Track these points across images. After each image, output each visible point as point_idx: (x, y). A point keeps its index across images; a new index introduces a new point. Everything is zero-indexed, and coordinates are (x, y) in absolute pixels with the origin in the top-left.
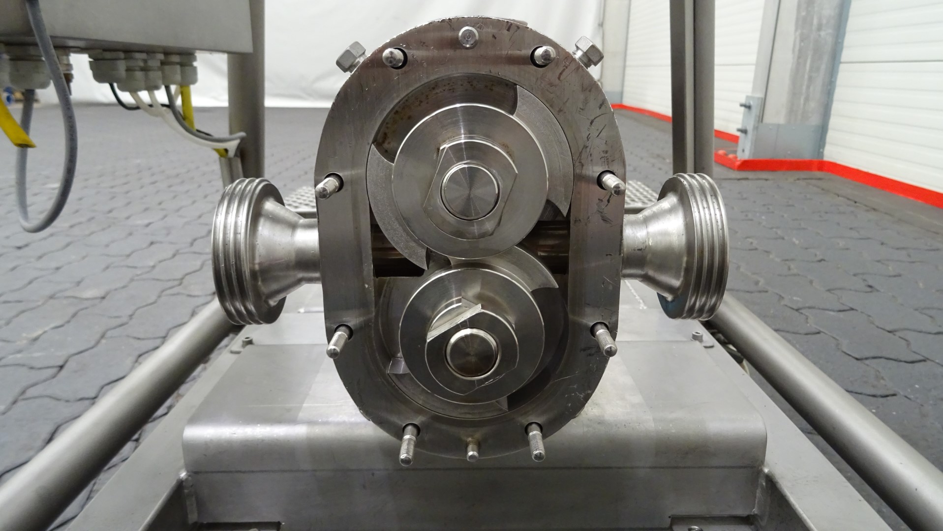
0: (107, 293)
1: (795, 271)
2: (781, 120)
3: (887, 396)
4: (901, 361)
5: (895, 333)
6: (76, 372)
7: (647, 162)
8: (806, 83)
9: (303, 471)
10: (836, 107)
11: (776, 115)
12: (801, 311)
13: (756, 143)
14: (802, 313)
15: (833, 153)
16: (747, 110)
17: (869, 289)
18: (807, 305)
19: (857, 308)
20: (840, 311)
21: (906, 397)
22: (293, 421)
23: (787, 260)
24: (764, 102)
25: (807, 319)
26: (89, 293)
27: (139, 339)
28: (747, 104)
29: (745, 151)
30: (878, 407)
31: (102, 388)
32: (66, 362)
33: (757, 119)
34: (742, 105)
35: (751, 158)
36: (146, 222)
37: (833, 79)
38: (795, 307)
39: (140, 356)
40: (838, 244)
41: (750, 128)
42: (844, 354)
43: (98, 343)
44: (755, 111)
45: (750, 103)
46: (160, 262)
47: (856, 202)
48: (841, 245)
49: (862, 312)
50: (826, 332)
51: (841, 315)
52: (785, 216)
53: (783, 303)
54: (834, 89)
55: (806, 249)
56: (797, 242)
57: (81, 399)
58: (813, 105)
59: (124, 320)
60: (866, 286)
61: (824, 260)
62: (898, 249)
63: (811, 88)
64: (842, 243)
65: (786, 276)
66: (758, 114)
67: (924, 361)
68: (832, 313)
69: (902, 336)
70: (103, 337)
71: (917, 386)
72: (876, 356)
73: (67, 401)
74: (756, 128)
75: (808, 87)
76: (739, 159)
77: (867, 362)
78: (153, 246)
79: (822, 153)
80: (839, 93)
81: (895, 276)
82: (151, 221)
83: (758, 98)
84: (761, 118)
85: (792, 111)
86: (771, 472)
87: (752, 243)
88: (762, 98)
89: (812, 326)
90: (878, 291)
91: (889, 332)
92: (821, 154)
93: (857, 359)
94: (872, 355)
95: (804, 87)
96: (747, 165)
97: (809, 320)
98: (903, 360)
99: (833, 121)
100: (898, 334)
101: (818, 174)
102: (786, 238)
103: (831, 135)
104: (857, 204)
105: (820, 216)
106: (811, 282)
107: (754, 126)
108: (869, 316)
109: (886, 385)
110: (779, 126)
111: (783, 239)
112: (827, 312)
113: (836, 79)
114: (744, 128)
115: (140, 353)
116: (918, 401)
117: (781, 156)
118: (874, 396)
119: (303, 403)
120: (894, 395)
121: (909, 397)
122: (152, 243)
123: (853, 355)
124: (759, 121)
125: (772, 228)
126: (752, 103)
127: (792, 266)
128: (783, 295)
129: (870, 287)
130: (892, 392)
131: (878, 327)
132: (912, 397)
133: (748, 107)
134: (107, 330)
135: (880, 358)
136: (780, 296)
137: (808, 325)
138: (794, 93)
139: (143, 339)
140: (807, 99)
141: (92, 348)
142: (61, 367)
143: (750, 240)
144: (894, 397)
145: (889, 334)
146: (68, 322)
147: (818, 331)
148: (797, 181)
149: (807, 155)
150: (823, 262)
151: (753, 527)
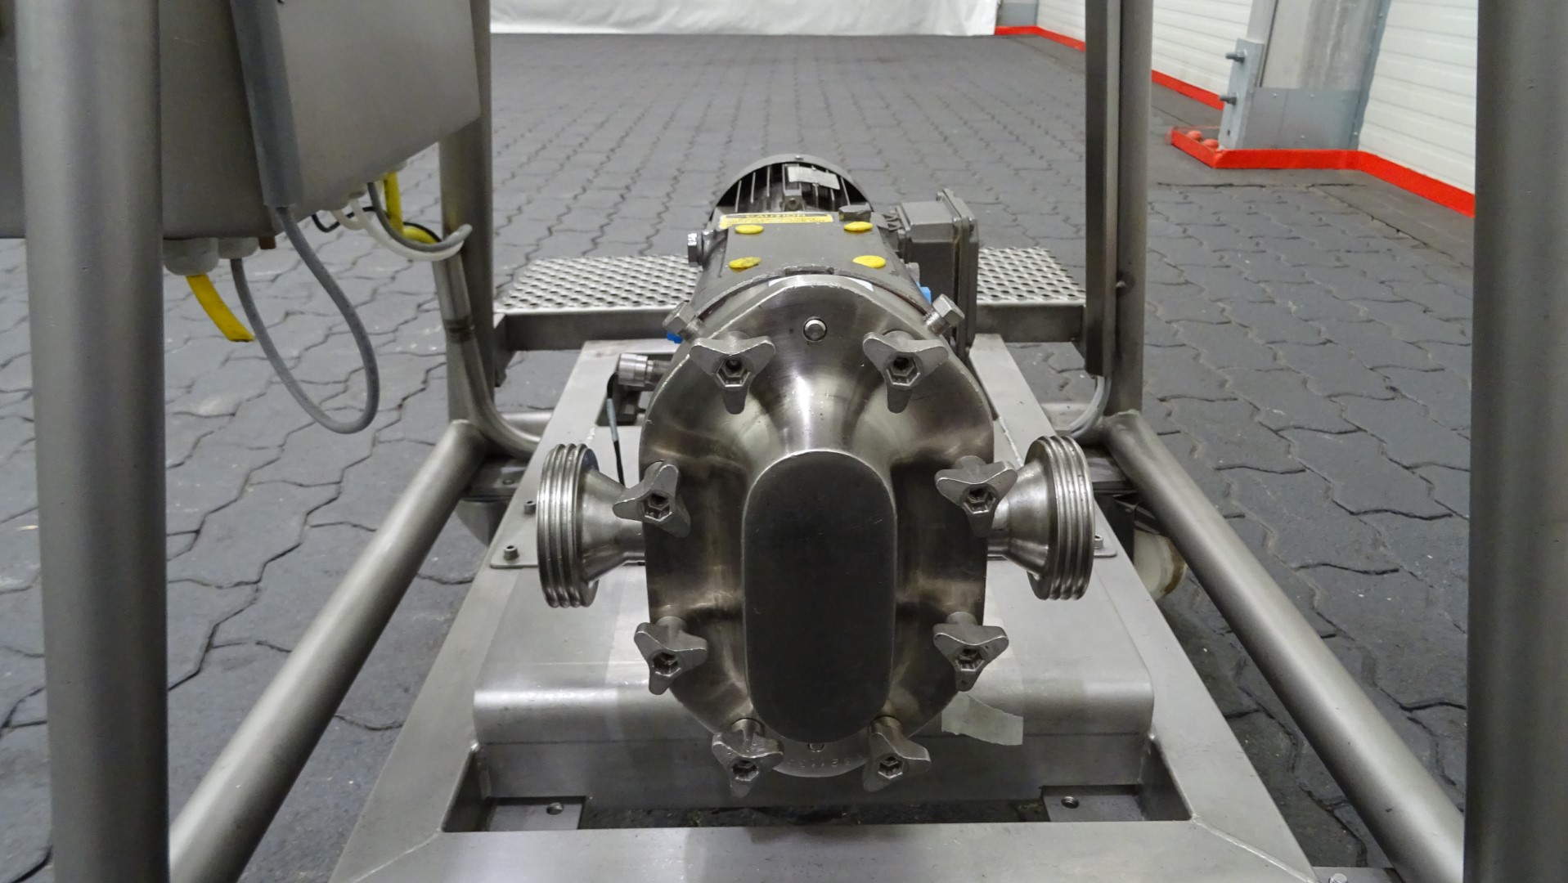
0: (238, 406)
1: (1282, 362)
2: (1292, 82)
3: (1384, 572)
4: (1415, 517)
5: (1414, 470)
6: (220, 540)
7: (1071, 150)
8: (1336, 19)
9: (614, 741)
10: (1383, 61)
11: (1284, 74)
12: (1281, 433)
13: (1251, 121)
14: (1282, 437)
15: (1372, 140)
16: (1237, 64)
17: (1390, 394)
18: (1292, 423)
19: (1366, 429)
20: (1340, 433)
21: (1412, 574)
22: (599, 684)
23: (1273, 343)
24: (1266, 50)
25: (1289, 446)
26: (208, 407)
27: (301, 485)
28: (1239, 55)
29: (1231, 135)
30: (1368, 590)
31: (265, 565)
32: (203, 523)
33: (1254, 81)
34: (1229, 57)
35: (1240, 148)
36: (271, 273)
37: (1381, 15)
38: (1274, 428)
39: (309, 513)
40: (1358, 310)
41: (1241, 95)
42: (1335, 505)
43: (242, 491)
44: (1251, 66)
45: (1243, 53)
46: (307, 349)
47: (1398, 231)
48: (1361, 313)
49: (1373, 435)
50: (1315, 469)
51: (1341, 439)
52: (1283, 257)
53: (1257, 419)
54: (1382, 32)
55: (1307, 321)
56: (1294, 308)
57: (239, 584)
58: (1346, 56)
59: (273, 453)
60: (1387, 388)
61: (1331, 341)
62: (1447, 320)
63: (1345, 28)
64: (1363, 311)
65: (1268, 371)
66: (1255, 72)
67: (1450, 515)
68: (1327, 436)
69: (1424, 476)
70: (247, 480)
71: (1430, 557)
72: (1380, 508)
73: (220, 587)
74: (1251, 96)
75: (1340, 27)
76: (1221, 148)
77: (1365, 518)
78: (290, 318)
79: (1357, 137)
80: (1389, 39)
81: (1434, 370)
82: (279, 272)
83: (1257, 45)
84: (1259, 79)
85: (1310, 68)
86: (1157, 740)
87: (1223, 310)
88: (1263, 45)
89: (1295, 459)
90: (1404, 397)
91: (1407, 468)
92: (1354, 139)
93: (1352, 513)
94: (1374, 506)
95: (1334, 27)
96: (1234, 160)
97: (1292, 450)
98: (1418, 514)
99: (1378, 86)
100: (1418, 471)
101: (1346, 174)
102: (1277, 301)
103: (1372, 109)
104: (1401, 234)
105: (1338, 259)
106: (1305, 382)
107: (1248, 93)
108: (1382, 441)
109: (1385, 555)
110: (1288, 92)
111: (1273, 302)
112: (1320, 435)
113: (1386, 14)
114: (1231, 96)
115: (309, 509)
116: (1428, 580)
117: (1290, 144)
118: (1365, 572)
119: (607, 659)
120: (1396, 571)
121: (1415, 573)
122: (287, 314)
123: (1348, 508)
124: (1256, 85)
125: (1258, 282)
126: (1246, 52)
127: (1280, 353)
128: (1259, 406)
129: (1393, 389)
130: (1392, 567)
131: (1391, 460)
132: (1419, 573)
133: (1239, 59)
134: (252, 470)
135: (1386, 511)
136: (1255, 407)
137: (1290, 457)
138: (1316, 37)
139: (308, 486)
140: (1337, 47)
141: (236, 500)
142: (197, 532)
143: (1221, 305)
144: (1395, 574)
145: (1406, 471)
146: (190, 456)
147: (1301, 467)
148: (1311, 189)
149: (1332, 142)
150: (1328, 345)
151: (1136, 797)
